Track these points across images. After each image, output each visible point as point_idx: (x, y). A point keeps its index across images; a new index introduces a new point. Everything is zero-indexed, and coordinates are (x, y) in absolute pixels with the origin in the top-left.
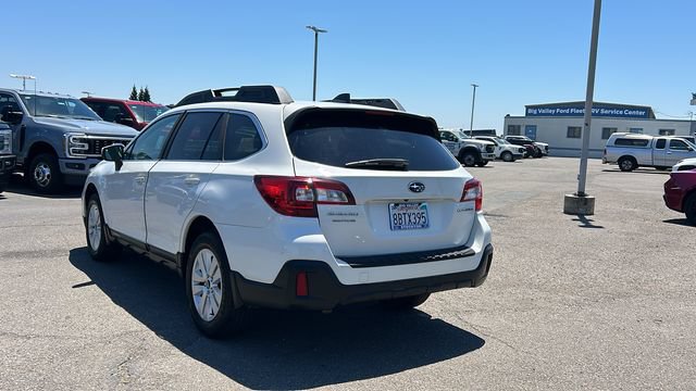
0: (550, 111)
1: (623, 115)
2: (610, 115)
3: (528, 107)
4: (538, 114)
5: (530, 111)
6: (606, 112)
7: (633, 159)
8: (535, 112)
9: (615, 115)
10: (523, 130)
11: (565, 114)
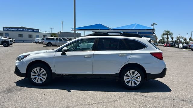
0: (11, 29)
1: (33, 31)
2: (29, 31)
3: (4, 28)
4: (7, 30)
5: (5, 29)
6: (28, 30)
7: (51, 43)
8: (6, 29)
9: (30, 31)
10: (4, 35)
11: (16, 30)
